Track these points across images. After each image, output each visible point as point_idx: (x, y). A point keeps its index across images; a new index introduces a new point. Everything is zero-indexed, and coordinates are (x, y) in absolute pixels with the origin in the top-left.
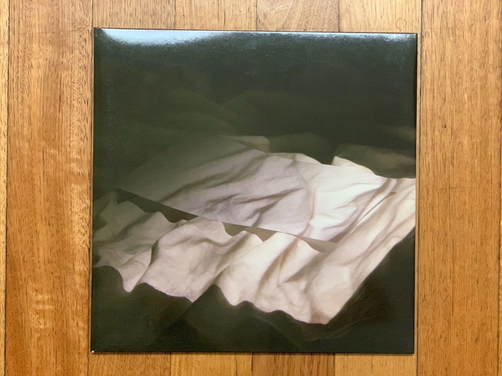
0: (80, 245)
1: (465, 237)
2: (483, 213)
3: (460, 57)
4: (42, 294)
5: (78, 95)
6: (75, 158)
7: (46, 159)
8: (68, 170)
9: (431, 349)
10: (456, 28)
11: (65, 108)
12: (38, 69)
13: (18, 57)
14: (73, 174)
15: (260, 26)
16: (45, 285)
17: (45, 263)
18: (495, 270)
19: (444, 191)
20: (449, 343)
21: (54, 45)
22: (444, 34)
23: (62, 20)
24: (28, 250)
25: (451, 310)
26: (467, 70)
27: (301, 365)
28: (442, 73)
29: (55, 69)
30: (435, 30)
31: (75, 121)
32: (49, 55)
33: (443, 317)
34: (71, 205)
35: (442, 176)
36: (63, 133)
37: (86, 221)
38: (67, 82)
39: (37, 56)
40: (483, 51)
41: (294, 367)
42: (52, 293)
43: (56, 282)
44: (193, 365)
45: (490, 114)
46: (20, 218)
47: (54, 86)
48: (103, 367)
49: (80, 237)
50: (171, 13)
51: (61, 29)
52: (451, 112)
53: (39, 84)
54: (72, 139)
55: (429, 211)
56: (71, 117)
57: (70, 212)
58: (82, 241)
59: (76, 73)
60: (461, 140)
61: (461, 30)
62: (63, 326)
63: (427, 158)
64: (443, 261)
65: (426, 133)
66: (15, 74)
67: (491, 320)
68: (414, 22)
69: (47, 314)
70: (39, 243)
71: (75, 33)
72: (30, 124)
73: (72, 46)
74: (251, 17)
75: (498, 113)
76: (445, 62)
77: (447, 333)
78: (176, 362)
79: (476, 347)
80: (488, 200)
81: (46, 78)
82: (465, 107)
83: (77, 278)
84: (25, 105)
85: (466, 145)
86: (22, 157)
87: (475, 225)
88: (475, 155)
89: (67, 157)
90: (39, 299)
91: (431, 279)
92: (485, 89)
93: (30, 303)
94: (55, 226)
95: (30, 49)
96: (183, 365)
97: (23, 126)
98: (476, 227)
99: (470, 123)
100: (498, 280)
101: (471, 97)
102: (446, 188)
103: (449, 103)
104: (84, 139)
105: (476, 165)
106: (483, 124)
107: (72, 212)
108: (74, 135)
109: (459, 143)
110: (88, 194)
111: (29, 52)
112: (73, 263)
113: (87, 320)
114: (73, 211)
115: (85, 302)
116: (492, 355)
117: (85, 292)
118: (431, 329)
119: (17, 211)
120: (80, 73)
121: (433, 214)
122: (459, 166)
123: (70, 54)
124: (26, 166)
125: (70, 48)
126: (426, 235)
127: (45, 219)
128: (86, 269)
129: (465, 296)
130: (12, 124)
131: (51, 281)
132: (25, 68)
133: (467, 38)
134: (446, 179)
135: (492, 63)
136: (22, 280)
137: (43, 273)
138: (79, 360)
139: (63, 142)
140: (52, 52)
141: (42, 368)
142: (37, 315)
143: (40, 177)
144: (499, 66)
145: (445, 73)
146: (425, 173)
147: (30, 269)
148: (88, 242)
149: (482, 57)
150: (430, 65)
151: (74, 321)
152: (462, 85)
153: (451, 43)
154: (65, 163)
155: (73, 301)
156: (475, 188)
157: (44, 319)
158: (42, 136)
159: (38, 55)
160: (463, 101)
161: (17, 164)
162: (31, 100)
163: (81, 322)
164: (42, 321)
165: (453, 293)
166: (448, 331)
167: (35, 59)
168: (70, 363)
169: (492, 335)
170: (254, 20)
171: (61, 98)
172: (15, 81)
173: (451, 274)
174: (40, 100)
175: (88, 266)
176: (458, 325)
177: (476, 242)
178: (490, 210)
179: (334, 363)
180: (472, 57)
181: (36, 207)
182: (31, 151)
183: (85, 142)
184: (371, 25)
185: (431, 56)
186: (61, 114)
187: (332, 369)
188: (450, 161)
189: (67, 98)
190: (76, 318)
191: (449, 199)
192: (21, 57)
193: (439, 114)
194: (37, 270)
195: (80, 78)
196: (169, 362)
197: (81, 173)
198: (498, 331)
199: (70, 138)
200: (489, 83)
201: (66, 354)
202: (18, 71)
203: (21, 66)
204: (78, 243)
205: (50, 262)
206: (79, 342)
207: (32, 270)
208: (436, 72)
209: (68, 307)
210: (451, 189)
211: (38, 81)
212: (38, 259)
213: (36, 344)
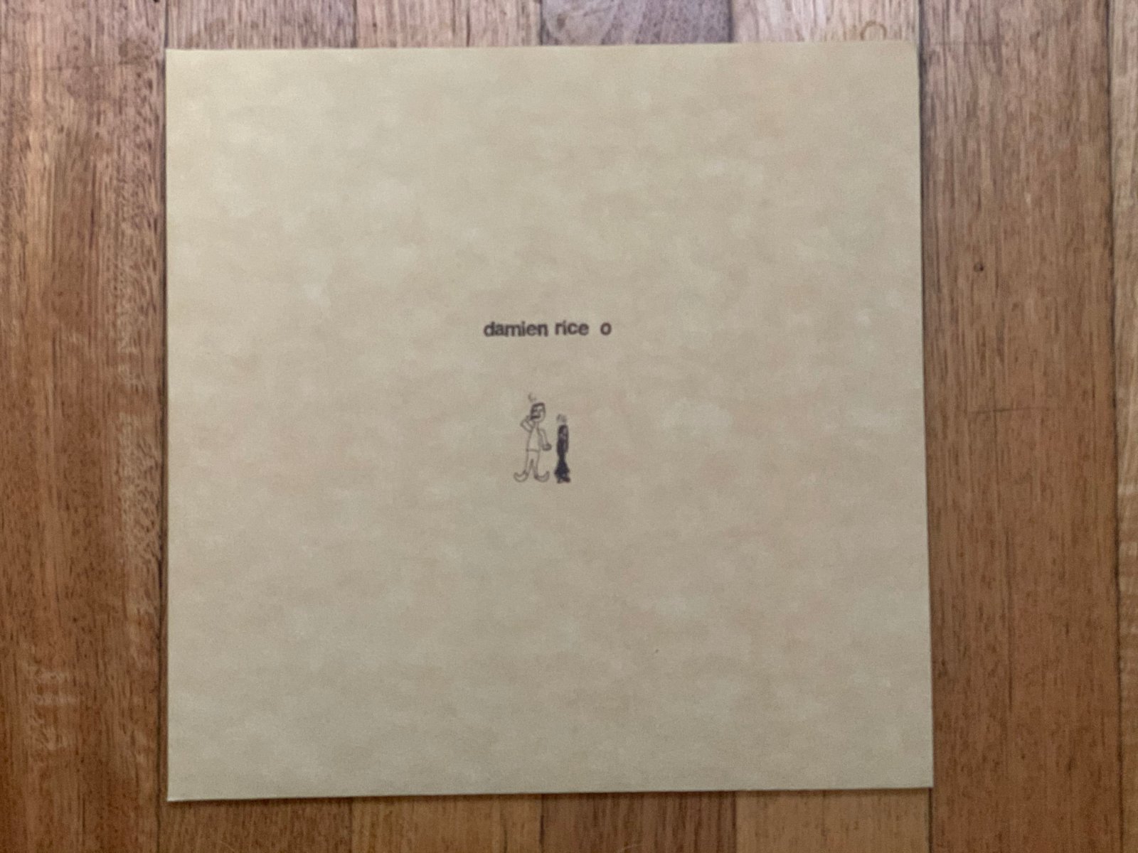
0: (138, 555)
1: (1036, 525)
2: (1075, 468)
3: (1012, 108)
4: (50, 667)
5: (133, 210)
6: (128, 353)
7: (61, 358)
8: (111, 381)
9: (962, 789)
10: (1001, 41)
11: (104, 240)
12: (42, 149)
14: (122, 393)
16: (57, 647)
17: (57, 596)
18: (1108, 600)
19: (982, 417)
20: (1005, 774)
21: (79, 96)
22: (972, 57)
23: (97, 40)
24: (19, 568)
25: (1007, 695)
26: (1028, 138)
28: (972, 145)
29: (82, 150)
30: (952, 46)
31: (127, 269)
32: (68, 118)
33: (988, 714)
34: (118, 462)
35: (977, 383)
36: (100, 297)
37: (152, 497)
38: (107, 179)
39: (40, 123)
40: (1065, 93)
41: (640, 836)
42: (74, 666)
43: (84, 641)
45: (1086, 237)
47: (79, 189)
48: (192, 841)
49: (139, 535)
50: (346, 18)
51: (94, 61)
52: (995, 234)
53: (46, 185)
54: (119, 310)
55: (947, 463)
56: (116, 259)
57: (115, 479)
59: (129, 158)
60: (1019, 298)
61: (1012, 45)
62: (100, 745)
63: (941, 341)
64: (984, 577)
65: (937, 284)
67: (1103, 718)
68: (904, 29)
69: (62, 716)
70: (44, 552)
71: (126, 67)
72: (24, 276)
73: (121, 98)
74: (529, 27)
75: (1103, 236)
77: (999, 751)
78: (362, 826)
79: (1068, 785)
80: (1087, 438)
81: (60, 170)
82: (1026, 222)
83: (133, 631)
84: (13, 234)
85: (1032, 310)
86: (5, 353)
87: (1058, 496)
89: (108, 352)
90: (44, 682)
91: (957, 624)
92: (1071, 179)
94: (82, 511)
96: (379, 832)
97: (7, 281)
98: (1059, 500)
99: (1038, 259)
100: (1115, 624)
101: (1041, 200)
102: (986, 409)
103: (989, 213)
104: (147, 310)
105: (1056, 357)
106: (1071, 260)
107: (120, 479)
108: (124, 302)
109: (1015, 306)
110: (156, 435)
111: (22, 113)
112: (123, 597)
113: (155, 730)
114: (122, 475)
115: (152, 688)
116: (1107, 802)
117: (150, 664)
118: (960, 742)
120: (139, 158)
121: (957, 472)
123: (115, 116)
124: (14, 374)
125: (115, 103)
127: (59, 498)
128: (152, 611)
129: (1040, 662)
131: (73, 640)
132: (13, 150)
133: (1028, 66)
134: (988, 390)
135: (1086, 120)
136: (4, 638)
137: (53, 621)
138: (137, 825)
139: (100, 317)
140: (74, 112)
141: (51, 843)
142: (39, 720)
143: (46, 398)
145: (979, 145)
146: (937, 376)
147: (24, 614)
148: (157, 546)
149: (1064, 104)
150: (943, 128)
151: (125, 733)
152: (1019, 171)
153: (990, 77)
154: (103, 364)
155: (123, 685)
156: (1056, 412)
157: (56, 729)
158: (50, 303)
159: (43, 119)
160: (1022, 209)
162: (25, 221)
163: (140, 735)
164: (51, 732)
165: (1010, 656)
166: (1002, 744)
167: (36, 129)
168: (117, 831)
169: (1107, 754)
170: (534, 31)
171: (95, 216)
173: (1004, 612)
174: (48, 221)
175: (157, 603)
176: (1025, 732)
177: (1060, 535)
178: (1093, 461)
179: (734, 824)
180: (1040, 105)
181: (38, 467)
182: (27, 339)
183: (150, 319)
185: (946, 108)
186: (94, 254)
187: (729, 838)
188: (995, 346)
189: (108, 216)
190: (130, 726)
191: (996, 436)
192: (3, 124)
193: (967, 239)
194: (40, 614)
195: (138, 170)
196: (347, 827)
197: (140, 387)
198: (1120, 747)
199: (115, 307)
200: (1081, 166)
201: (106, 808)
203: (3, 146)
204: (133, 549)
205: (70, 596)
206: (137, 782)
207: (27, 614)
208: (958, 143)
209: (111, 701)
210: (998, 414)
211: (43, 178)
212: (42, 589)
213: (38, 787)
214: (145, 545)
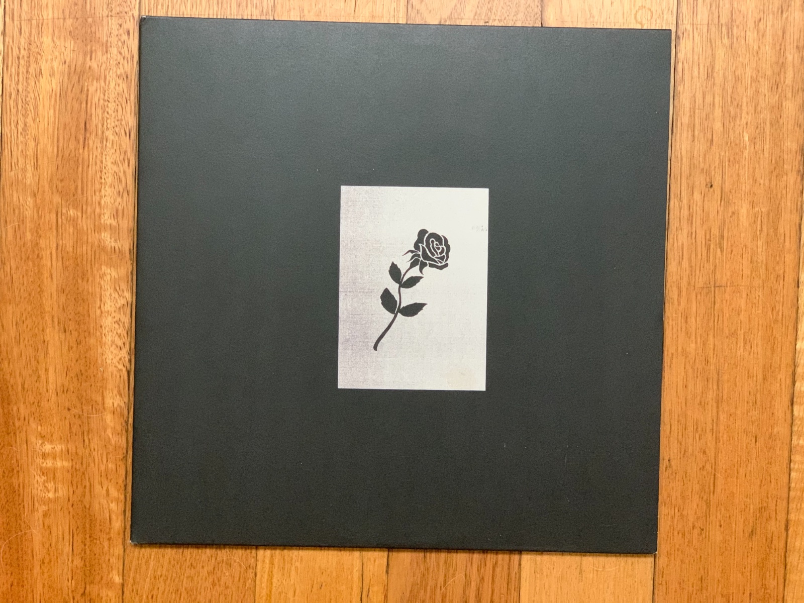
0: (113, 365)
1: (738, 367)
2: (768, 328)
3: (738, 72)
4: (51, 442)
5: (114, 122)
6: (109, 224)
7: (62, 226)
8: (96, 243)
9: (677, 546)
10: (734, 24)
11: (93, 141)
12: (51, 77)
13: (18, 58)
14: (104, 251)
15: (412, 14)
16: (56, 427)
17: (57, 392)
18: (785, 421)
19: (706, 290)
20: (707, 537)
21: (77, 39)
22: (713, 34)
24: (30, 371)
25: (712, 484)
26: (749, 94)
27: (466, 567)
28: (709, 99)
29: (79, 77)
30: (699, 27)
31: (109, 164)
32: (69, 56)
33: (698, 496)
34: (101, 301)
35: (703, 267)
36: (90, 183)
37: (124, 326)
38: (96, 99)
39: (50, 57)
40: (777, 63)
41: (455, 570)
42: (68, 441)
43: (75, 423)
44: (293, 563)
45: (785, 166)
46: (18, 319)
47: (76, 106)
48: (147, 562)
49: (114, 352)
51: (88, 13)
52: (721, 162)
53: (53, 102)
54: (103, 193)
55: (679, 322)
56: (102, 157)
57: (98, 312)
58: (118, 358)
59: (112, 85)
60: (736, 208)
61: (741, 27)
62: (84, 496)
63: (680, 236)
64: (700, 403)
65: (679, 196)
66: (13, 85)
67: (777, 501)
68: (665, 13)
69: (59, 475)
70: (48, 361)
71: (111, 19)
72: (36, 167)
73: (107, 41)
75: (797, 167)
76: (714, 80)
77: (705, 521)
79: (750, 546)
80: (777, 308)
81: (63, 94)
82: (744, 155)
83: (109, 418)
84: (29, 136)
85: (745, 217)
86: (23, 220)
87: (755, 348)
88: (758, 233)
89: (95, 223)
90: (47, 451)
91: (680, 434)
92: (777, 126)
93: (32, 457)
94: (75, 334)
95: (39, 45)
97: (24, 170)
98: (756, 351)
99: (751, 180)
100: (789, 437)
101: (755, 139)
102: (708, 285)
103: (718, 147)
104: (123, 193)
105: (760, 250)
106: (773, 183)
107: (102, 312)
108: (107, 187)
109: (733, 213)
110: (128, 282)
111: (37, 50)
112: (103, 394)
113: (123, 486)
114: (103, 309)
115: (121, 457)
116: (776, 558)
117: (120, 441)
118: (677, 514)
119: (13, 307)
120: (119, 85)
121: (686, 328)
122: (732, 251)
123: (103, 55)
124: (29, 236)
125: (103, 45)
126: (674, 363)
127: (59, 323)
128: (123, 405)
129: (736, 463)
130: (7, 166)
131: (67, 422)
132: (30, 76)
133: (751, 42)
134: (711, 272)
135: (790, 83)
136: (19, 419)
137: (53, 409)
138: (109, 551)
139: (90, 198)
140: (74, 51)
141: (50, 561)
142: (43, 477)
143: (51, 254)
144: (801, 88)
145: (714, 98)
146: (676, 261)
147: (33, 403)
148: (127, 360)
149: (775, 71)
150: (690, 85)
151: (102, 487)
152: (741, 118)
153: (724, 49)
154: (91, 231)
155: (101, 455)
156: (757, 288)
157: (55, 484)
158: (55, 187)
159: (51, 55)
160: (742, 144)
161: (15, 231)
162: (38, 128)
163: (113, 489)
164: (51, 485)
165: (716, 457)
166: (706, 516)
167: (47, 61)
168: (95, 554)
169: (778, 526)
171: (88, 126)
172: (13, 96)
173: (713, 426)
174: (54, 127)
175: (126, 400)
176: (723, 509)
177: (755, 375)
178: (781, 324)
179: (520, 565)
180: (758, 71)
181: (44, 302)
182: (38, 212)
183: (125, 199)
184: (593, 17)
185: (692, 70)
186: (86, 153)
187: (516, 573)
188: (718, 242)
189: (97, 126)
190: (105, 483)
191: (714, 304)
192: (23, 56)
193: (702, 165)
194: (44, 404)
195: (118, 94)
196: (254, 557)
197: (117, 248)
198: (787, 521)
199: (100, 191)
200: (785, 116)
201: (88, 539)
202: (18, 80)
203: (23, 73)
204: (110, 361)
205: (65, 392)
206: (110, 522)
207: (36, 404)
208: (699, 96)
209: (93, 465)
210: (717, 289)
211: (51, 96)
212: (47, 387)
213: (41, 522)
214: (118, 359)
